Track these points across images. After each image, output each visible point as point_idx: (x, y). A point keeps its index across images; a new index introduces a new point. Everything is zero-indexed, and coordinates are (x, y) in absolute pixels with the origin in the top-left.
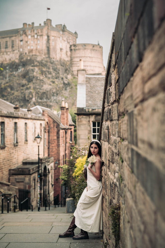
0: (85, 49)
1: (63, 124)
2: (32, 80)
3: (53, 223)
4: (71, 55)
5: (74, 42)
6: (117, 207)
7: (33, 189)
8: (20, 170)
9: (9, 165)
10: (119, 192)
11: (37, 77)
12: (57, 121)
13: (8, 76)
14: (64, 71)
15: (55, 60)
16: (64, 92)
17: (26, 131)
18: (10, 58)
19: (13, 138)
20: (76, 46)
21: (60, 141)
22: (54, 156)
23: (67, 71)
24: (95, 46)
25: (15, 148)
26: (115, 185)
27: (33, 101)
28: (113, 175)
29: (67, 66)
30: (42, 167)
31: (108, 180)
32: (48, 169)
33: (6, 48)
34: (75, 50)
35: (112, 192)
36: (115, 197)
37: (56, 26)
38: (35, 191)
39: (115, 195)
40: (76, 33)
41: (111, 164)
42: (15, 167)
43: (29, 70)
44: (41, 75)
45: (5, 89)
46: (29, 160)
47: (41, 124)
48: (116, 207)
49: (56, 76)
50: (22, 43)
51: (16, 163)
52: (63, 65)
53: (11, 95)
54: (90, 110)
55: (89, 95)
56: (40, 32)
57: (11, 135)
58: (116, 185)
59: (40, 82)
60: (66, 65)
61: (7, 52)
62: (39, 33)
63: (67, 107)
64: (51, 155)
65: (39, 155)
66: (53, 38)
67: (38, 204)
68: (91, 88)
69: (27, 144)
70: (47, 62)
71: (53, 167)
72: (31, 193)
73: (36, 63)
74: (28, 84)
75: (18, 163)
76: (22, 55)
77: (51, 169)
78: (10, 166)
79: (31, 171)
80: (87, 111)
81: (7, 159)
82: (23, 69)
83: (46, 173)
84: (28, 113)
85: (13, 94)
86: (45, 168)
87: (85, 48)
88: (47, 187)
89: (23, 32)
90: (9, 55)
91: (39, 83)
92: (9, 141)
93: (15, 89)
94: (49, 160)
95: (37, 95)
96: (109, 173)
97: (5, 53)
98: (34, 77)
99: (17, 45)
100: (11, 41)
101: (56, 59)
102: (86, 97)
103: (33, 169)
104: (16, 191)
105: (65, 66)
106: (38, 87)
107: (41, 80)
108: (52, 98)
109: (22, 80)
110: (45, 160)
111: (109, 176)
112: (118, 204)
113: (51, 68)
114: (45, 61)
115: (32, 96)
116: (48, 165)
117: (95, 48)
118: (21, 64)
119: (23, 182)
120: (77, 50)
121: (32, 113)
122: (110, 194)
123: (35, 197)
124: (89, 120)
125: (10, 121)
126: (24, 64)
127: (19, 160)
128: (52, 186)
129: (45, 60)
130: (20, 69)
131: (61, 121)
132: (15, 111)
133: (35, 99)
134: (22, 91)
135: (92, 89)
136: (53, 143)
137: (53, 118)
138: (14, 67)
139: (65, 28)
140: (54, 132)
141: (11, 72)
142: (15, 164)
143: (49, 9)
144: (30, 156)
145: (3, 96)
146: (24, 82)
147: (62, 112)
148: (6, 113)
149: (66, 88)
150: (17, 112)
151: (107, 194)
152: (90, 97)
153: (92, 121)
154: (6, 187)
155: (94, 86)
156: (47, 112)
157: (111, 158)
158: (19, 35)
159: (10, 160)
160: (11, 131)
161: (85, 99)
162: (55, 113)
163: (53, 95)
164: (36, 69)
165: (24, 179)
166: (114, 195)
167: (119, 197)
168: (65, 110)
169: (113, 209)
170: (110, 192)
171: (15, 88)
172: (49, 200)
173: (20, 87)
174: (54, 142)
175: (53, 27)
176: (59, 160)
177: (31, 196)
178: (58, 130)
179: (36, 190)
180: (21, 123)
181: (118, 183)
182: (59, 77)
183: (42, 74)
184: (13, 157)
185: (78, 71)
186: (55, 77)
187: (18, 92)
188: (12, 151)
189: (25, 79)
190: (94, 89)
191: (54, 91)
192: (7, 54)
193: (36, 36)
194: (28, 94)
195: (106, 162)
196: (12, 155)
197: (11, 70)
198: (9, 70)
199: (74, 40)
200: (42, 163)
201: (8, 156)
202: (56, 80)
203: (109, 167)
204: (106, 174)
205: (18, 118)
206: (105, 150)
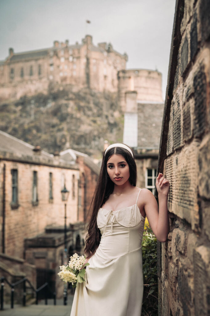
2: (65, 119)
4: (119, 85)
5: (122, 66)
8: (40, 240)
9: (24, 234)
11: (72, 115)
13: (32, 112)
14: (109, 106)
15: (96, 91)
16: (108, 135)
17: (51, 185)
18: (36, 88)
19: (30, 193)
20: (126, 73)
23: (113, 106)
24: (152, 73)
25: (35, 209)
27: (67, 146)
29: (112, 100)
30: (73, 237)
32: (83, 240)
33: (31, 74)
34: (124, 78)
37: (100, 45)
40: (125, 55)
42: (33, 235)
43: (61, 105)
44: (78, 112)
45: (29, 130)
47: (73, 176)
49: (98, 113)
50: (52, 69)
51: (35, 230)
52: (107, 97)
53: (37, 139)
55: (142, 129)
56: (76, 52)
57: (27, 189)
59: (77, 122)
60: (112, 98)
61: (31, 81)
62: (75, 54)
65: (66, 218)
66: (94, 61)
67: (64, 292)
68: (145, 119)
69: (52, 203)
70: (86, 93)
73: (71, 96)
74: (60, 124)
75: (38, 231)
76: (53, 85)
78: (26, 234)
79: (57, 242)
80: (139, 152)
81: (22, 224)
82: (54, 103)
83: (80, 245)
84: (55, 159)
85: (40, 137)
86: (78, 238)
87: (138, 75)
89: (54, 54)
90: (35, 84)
91: (75, 123)
92: (24, 197)
93: (43, 131)
94: (84, 226)
95: (72, 139)
97: (29, 82)
98: (68, 114)
99: (46, 71)
100: (37, 66)
101: (98, 90)
102: (138, 132)
103: (59, 240)
104: (32, 272)
105: (110, 100)
106: (73, 128)
107: (78, 119)
108: (93, 143)
109: (53, 119)
110: (79, 226)
113: (91, 102)
114: (84, 93)
115: (66, 140)
116: (83, 234)
117: (152, 75)
118: (51, 97)
119: (44, 258)
120: (127, 77)
121: (60, 159)
124: (142, 166)
125: (27, 169)
126: (55, 97)
127: (40, 226)
129: (84, 91)
130: (49, 103)
132: (34, 155)
133: (70, 145)
134: (52, 134)
135: (146, 121)
138: (42, 101)
139: (111, 47)
140: (92, 188)
141: (38, 107)
142: (34, 232)
143: (88, 22)
144: (56, 220)
146: (55, 121)
148: (20, 156)
149: (112, 129)
150: (37, 157)
152: (143, 132)
153: (147, 168)
154: (18, 266)
155: (150, 116)
156: (82, 159)
158: (49, 57)
159: (26, 225)
160: (28, 183)
161: (136, 135)
162: (96, 161)
163: (94, 140)
164: (71, 104)
165: (46, 254)
171: (42, 129)
173: (49, 129)
175: (95, 47)
177: (56, 278)
180: (43, 172)
182: (102, 115)
183: (80, 110)
184: (31, 221)
185: (126, 93)
187: (47, 135)
188: (29, 212)
189: (56, 118)
190: (149, 120)
191: (96, 133)
192: (32, 83)
193: (71, 59)
194: (60, 137)
195: (186, 213)
196: (30, 219)
197: (37, 104)
198: (35, 106)
199: (123, 64)
200: (73, 231)
201: (23, 220)
202: (98, 120)
203: (199, 229)
204: (184, 251)
205: (39, 164)
206: (179, 177)
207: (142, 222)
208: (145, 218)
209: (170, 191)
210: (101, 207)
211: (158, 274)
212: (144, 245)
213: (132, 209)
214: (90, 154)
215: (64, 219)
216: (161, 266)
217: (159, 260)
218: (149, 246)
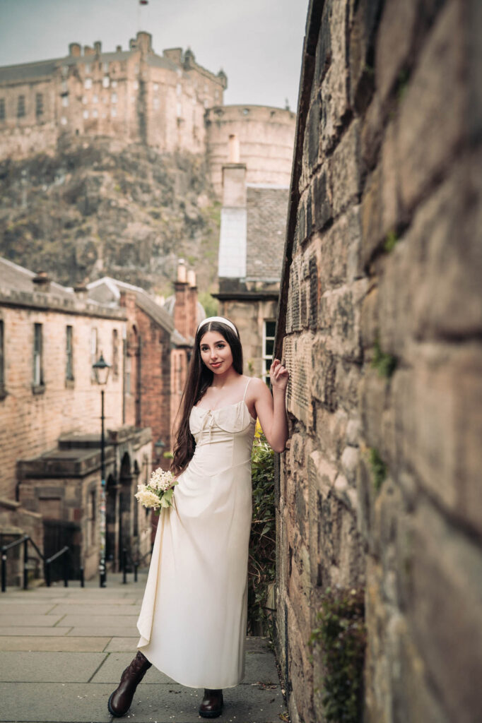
0: (248, 120)
1: (180, 332)
2: (94, 210)
3: (114, 639)
4: (207, 138)
5: (215, 99)
6: (351, 603)
7: (88, 520)
8: (50, 463)
9: (17, 450)
10: (357, 536)
11: (109, 201)
12: (165, 323)
13: (24, 195)
14: (187, 183)
15: (160, 152)
16: (186, 243)
17: (69, 351)
18: (32, 144)
19: (29, 369)
20: (224, 113)
21: (172, 382)
22: (153, 425)
23: (195, 183)
24: (277, 113)
25: (37, 400)
26: (340, 503)
27: (97, 269)
28: (330, 462)
29: (195, 170)
30: (115, 456)
31: (309, 486)
32: (136, 463)
33: (21, 113)
34: (218, 123)
35: (325, 532)
36: (341, 558)
37: (166, 52)
38: (93, 525)
39: (339, 547)
40: (222, 74)
41: (322, 413)
42: (35, 454)
43: (86, 179)
44: (121, 195)
45: (18, 233)
46: (78, 436)
47: (115, 331)
48: (346, 604)
49: (163, 198)
50: (65, 102)
51: (38, 443)
52: (183, 165)
53: (35, 252)
54: (259, 285)
55: (255, 241)
56: (118, 69)
57: (23, 361)
58: (347, 503)
59: (118, 216)
60: (193, 166)
61: (22, 128)
62: (114, 72)
63: (193, 284)
64: (145, 422)
65: (103, 418)
66: (156, 87)
67: (101, 564)
68: (262, 220)
69: (72, 388)
70: (138, 156)
71: (150, 457)
72: (83, 531)
73: (106, 161)
74: (84, 221)
75: (44, 445)
76: (67, 137)
77: (145, 461)
78: (20, 452)
79: (84, 466)
80: (249, 288)
81: (11, 431)
82: (69, 177)
83: (129, 474)
84: (78, 297)
85: (40, 248)
86: (126, 459)
87: (248, 117)
88: (132, 515)
89: (69, 70)
90: (28, 136)
91: (115, 218)
92: (16, 377)
93: (47, 236)
94: (137, 435)
95: (109, 252)
96: (315, 456)
97: (17, 131)
98: (100, 201)
99: (52, 108)
100: (34, 96)
101: (164, 149)
102: (248, 246)
103: (88, 462)
104: (36, 527)
105: (189, 171)
106: (111, 229)
107: (121, 210)
108: (152, 260)
109: (67, 209)
110: (127, 435)
111: (314, 466)
112: (353, 592)
113: (150, 174)
114: (133, 155)
115: (96, 254)
116: (136, 450)
117: (277, 119)
118: (64, 163)
119: (58, 499)
120: (225, 122)
121: (89, 297)
122: (319, 541)
123: (93, 544)
124: (256, 315)
125: (21, 319)
126: (73, 163)
127: (48, 435)
128: (147, 513)
129: (134, 150)
130: (59, 176)
131: (174, 324)
132: (35, 290)
133: (104, 265)
134: (66, 241)
135: (264, 224)
136: (151, 386)
137: (151, 313)
138: (44, 170)
139: (190, 59)
140: (153, 356)
141: (35, 184)
142: (36, 447)
143: (144, 3)
144: (81, 423)
145: (11, 255)
146: (72, 213)
147: (177, 297)
148: (8, 293)
149: (192, 232)
150: (42, 294)
151: (307, 541)
152: (260, 248)
153: (265, 319)
154: (6, 515)
155: (272, 214)
156: (133, 297)
157: (322, 388)
158: (58, 79)
159: (21, 434)
160: (25, 348)
161: (244, 253)
162: (160, 301)
163: (156, 254)
164: (107, 177)
165: (63, 491)
166: (333, 547)
167: (357, 556)
168: (187, 293)
169: (333, 611)
170: (319, 533)
171: (45, 230)
172: (138, 552)
173: (59, 230)
174: (155, 384)
175: (156, 57)
176: (168, 438)
177: (81, 540)
178: (165, 350)
179: (97, 525)
180: (54, 326)
181: (354, 496)
182: (172, 202)
183: (125, 192)
184: (30, 425)
185: (223, 168)
186: (162, 200)
187: (55, 244)
188: (26, 407)
189: (74, 207)
190: (271, 223)
191: (159, 240)
192: (22, 133)
193: (106, 82)
194: (83, 248)
195: (303, 414)
196: (28, 420)
197: (34, 178)
198: (30, 181)
199: (217, 95)
200: (116, 445)
201: (14, 423)
202: (164, 211)
203: (314, 432)
204: (302, 460)
205: (45, 310)
206: (298, 367)
207: (251, 425)
208: (256, 419)
209: (288, 383)
210: (195, 404)
211: (276, 504)
212: (256, 461)
213: (238, 409)
214: (146, 285)
215: (99, 421)
216: (279, 489)
217: (277, 481)
218: (264, 462)
